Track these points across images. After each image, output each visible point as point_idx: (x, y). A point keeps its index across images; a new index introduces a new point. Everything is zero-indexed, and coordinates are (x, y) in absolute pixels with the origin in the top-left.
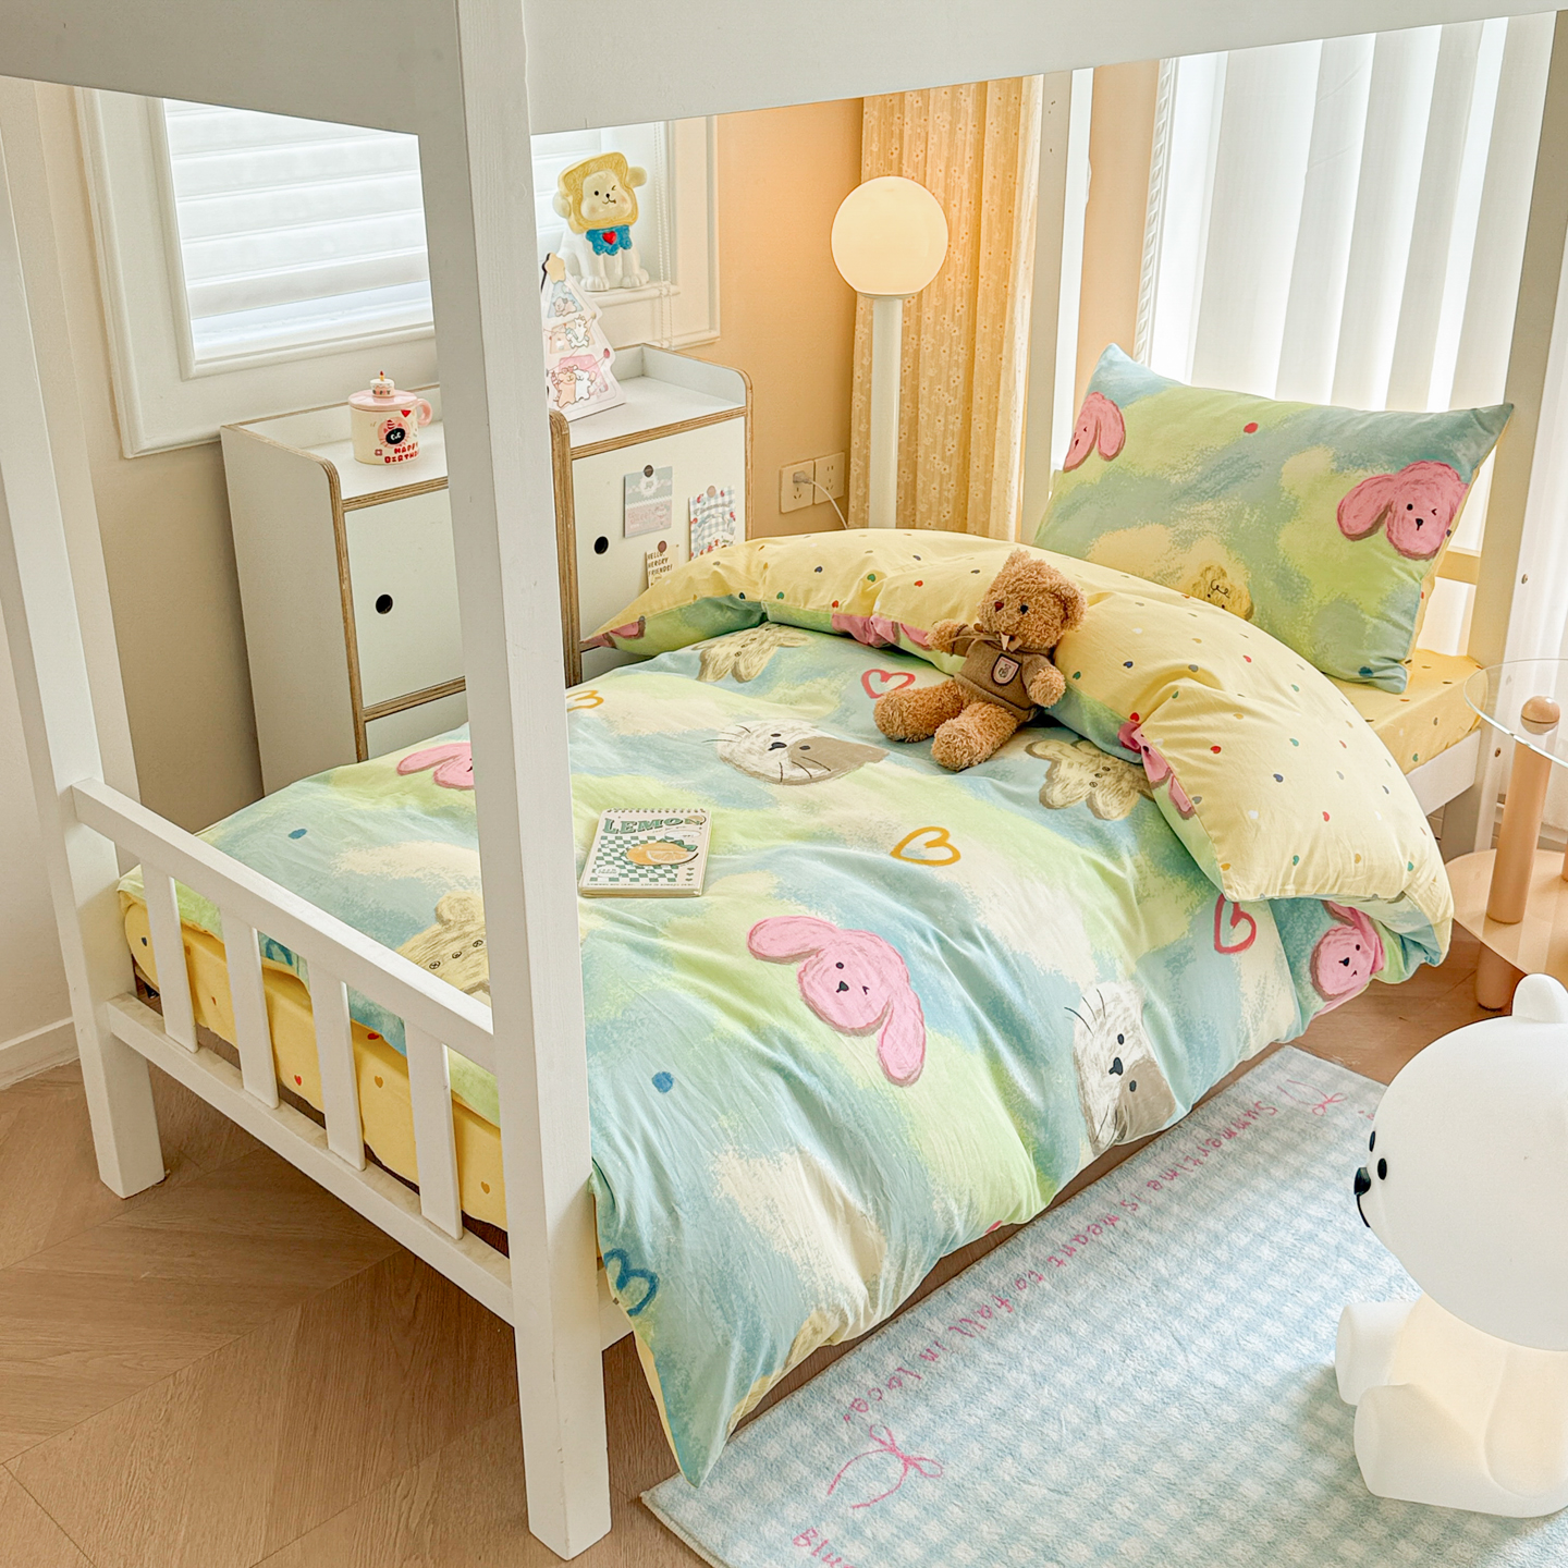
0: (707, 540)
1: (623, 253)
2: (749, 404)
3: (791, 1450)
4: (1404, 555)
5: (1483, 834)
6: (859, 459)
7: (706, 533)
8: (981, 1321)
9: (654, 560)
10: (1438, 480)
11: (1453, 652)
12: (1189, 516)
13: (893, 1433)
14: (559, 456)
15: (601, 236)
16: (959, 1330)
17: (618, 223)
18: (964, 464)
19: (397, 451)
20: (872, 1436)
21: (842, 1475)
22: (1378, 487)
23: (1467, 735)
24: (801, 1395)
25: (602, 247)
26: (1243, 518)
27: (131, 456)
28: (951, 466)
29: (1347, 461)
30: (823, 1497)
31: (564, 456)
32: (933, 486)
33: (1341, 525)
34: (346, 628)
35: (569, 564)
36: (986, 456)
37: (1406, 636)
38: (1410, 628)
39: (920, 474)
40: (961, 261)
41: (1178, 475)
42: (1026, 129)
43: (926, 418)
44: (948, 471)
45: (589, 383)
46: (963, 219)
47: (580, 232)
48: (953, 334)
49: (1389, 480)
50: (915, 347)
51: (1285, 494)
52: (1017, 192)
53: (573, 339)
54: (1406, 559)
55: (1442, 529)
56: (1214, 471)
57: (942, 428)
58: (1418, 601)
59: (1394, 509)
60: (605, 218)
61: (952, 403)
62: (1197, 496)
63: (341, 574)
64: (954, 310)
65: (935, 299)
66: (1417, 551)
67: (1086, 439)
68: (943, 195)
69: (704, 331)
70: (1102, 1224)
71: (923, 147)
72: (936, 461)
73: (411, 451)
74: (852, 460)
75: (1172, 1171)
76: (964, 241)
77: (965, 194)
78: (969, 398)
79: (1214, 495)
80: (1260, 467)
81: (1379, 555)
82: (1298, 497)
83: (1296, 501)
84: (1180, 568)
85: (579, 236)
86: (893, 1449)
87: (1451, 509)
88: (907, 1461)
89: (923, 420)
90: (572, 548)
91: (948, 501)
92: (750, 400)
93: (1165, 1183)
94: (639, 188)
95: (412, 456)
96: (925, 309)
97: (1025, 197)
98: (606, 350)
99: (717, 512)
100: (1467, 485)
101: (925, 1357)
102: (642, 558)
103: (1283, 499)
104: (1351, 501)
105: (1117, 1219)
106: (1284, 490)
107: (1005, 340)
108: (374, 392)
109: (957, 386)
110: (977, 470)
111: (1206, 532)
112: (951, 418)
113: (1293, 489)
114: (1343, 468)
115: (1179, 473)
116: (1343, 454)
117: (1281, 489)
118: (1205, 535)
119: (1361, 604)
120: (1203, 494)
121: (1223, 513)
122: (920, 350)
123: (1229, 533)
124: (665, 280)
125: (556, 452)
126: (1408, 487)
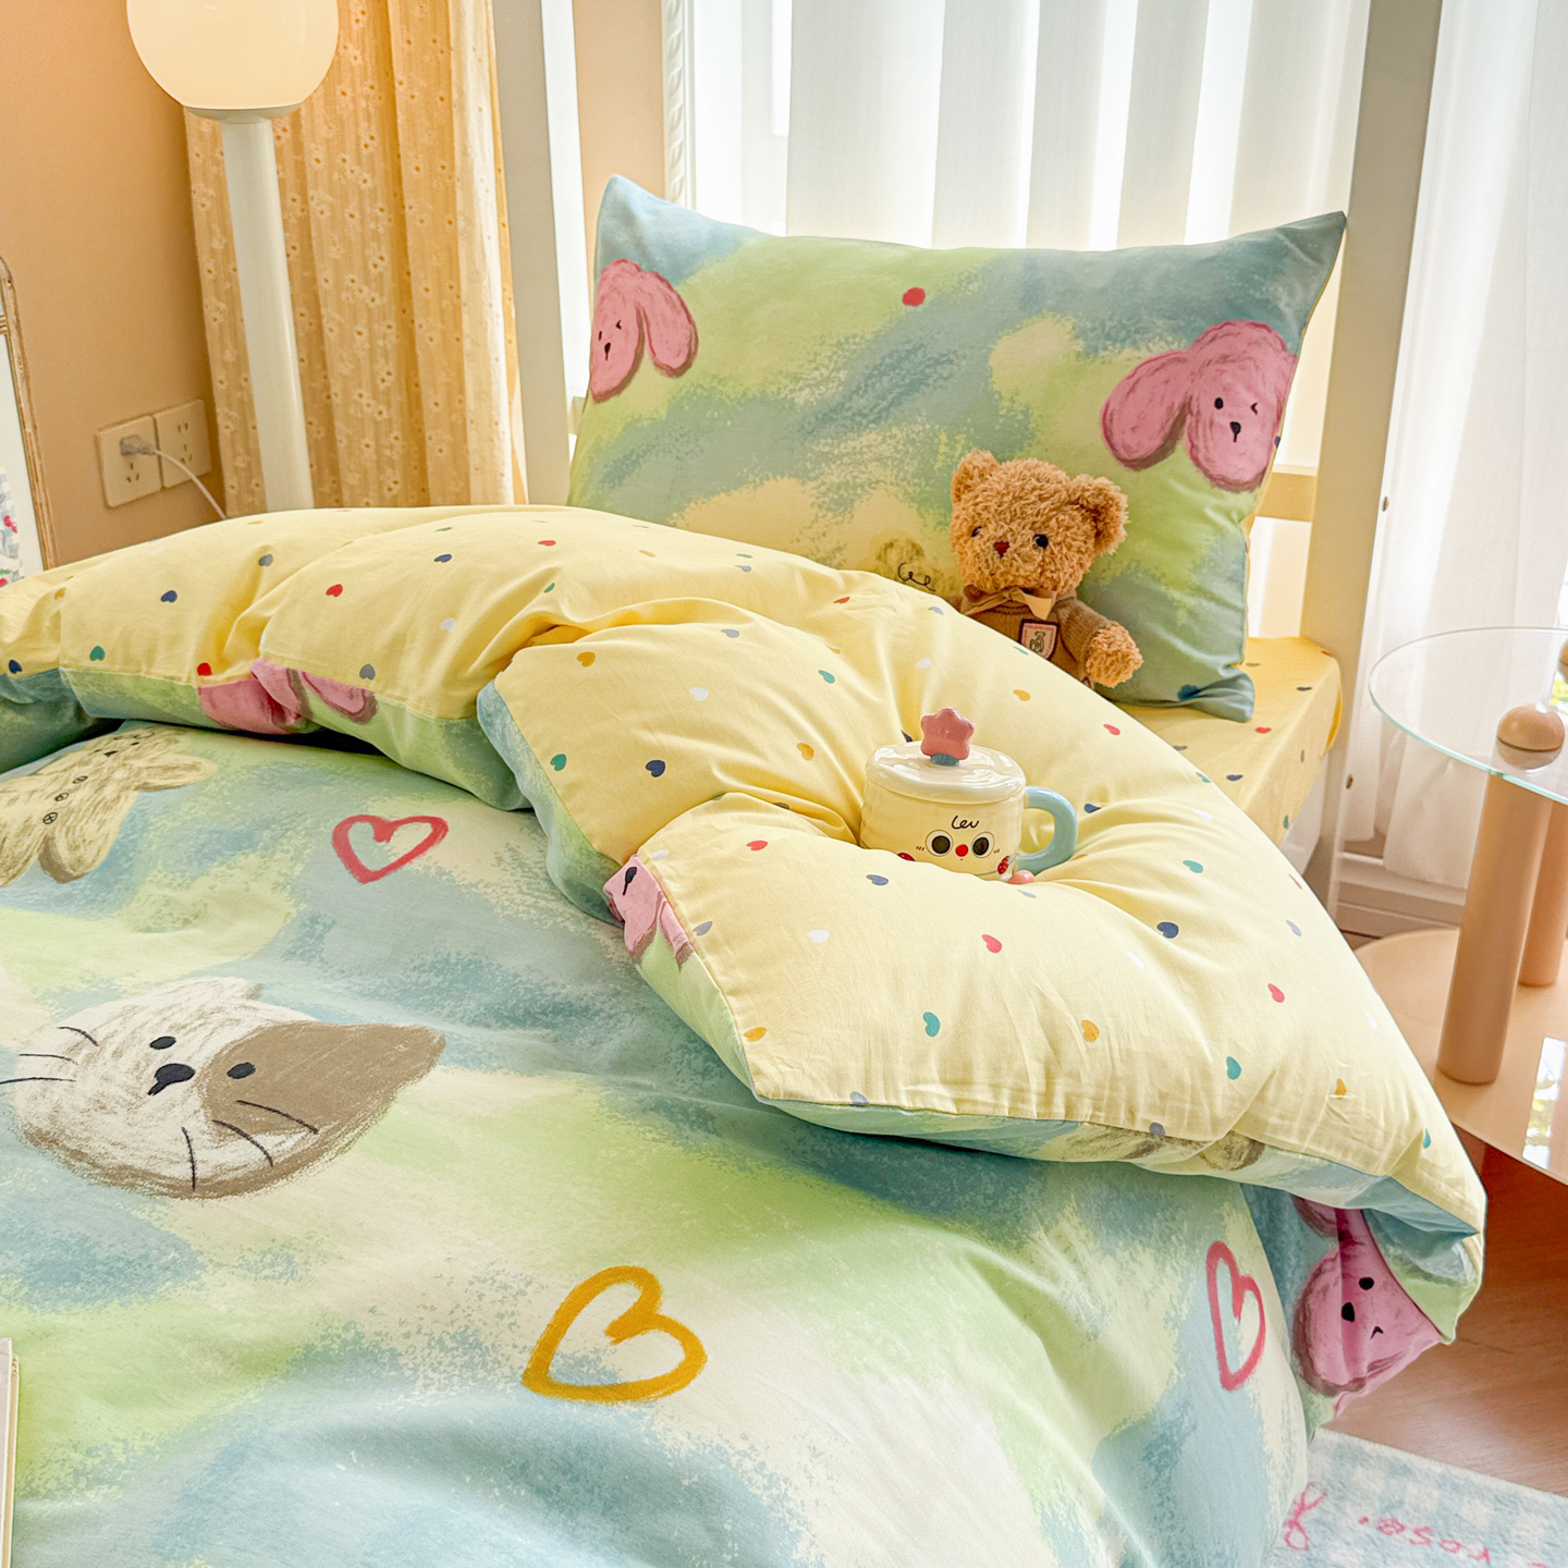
4: (1220, 486)
6: (230, 407)
10: (1256, 353)
12: (841, 457)
18: (411, 402)
22: (1162, 375)
26: (937, 452)
28: (389, 406)
29: (1101, 336)
32: (366, 441)
33: (1112, 447)
36: (450, 384)
37: (1236, 617)
38: (1239, 604)
39: (338, 424)
40: (359, 61)
41: (807, 391)
43: (336, 329)
44: (385, 415)
50: (299, 214)
51: (1006, 404)
54: (1224, 492)
55: (1267, 438)
56: (870, 376)
57: (367, 346)
58: (1243, 558)
59: (1195, 410)
61: (378, 302)
62: (848, 422)
64: (358, 145)
65: (325, 127)
66: (1237, 477)
67: (624, 345)
72: (364, 401)
74: (218, 410)
76: (361, 25)
78: (404, 292)
79: (880, 418)
80: (951, 362)
81: (1181, 488)
82: (1028, 407)
83: (1026, 413)
84: (839, 549)
87: (1279, 401)
89: (331, 336)
91: (392, 463)
96: (309, 145)
100: (1293, 357)
103: (1003, 412)
104: (1122, 404)
106: (1001, 398)
109: (380, 274)
110: (435, 409)
111: (874, 483)
112: (379, 328)
113: (1017, 394)
114: (1096, 351)
115: (809, 385)
116: (1089, 326)
117: (996, 396)
118: (874, 489)
119: (1164, 575)
120: (858, 419)
121: (900, 447)
122: (307, 219)
123: (916, 481)
126: (1212, 368)
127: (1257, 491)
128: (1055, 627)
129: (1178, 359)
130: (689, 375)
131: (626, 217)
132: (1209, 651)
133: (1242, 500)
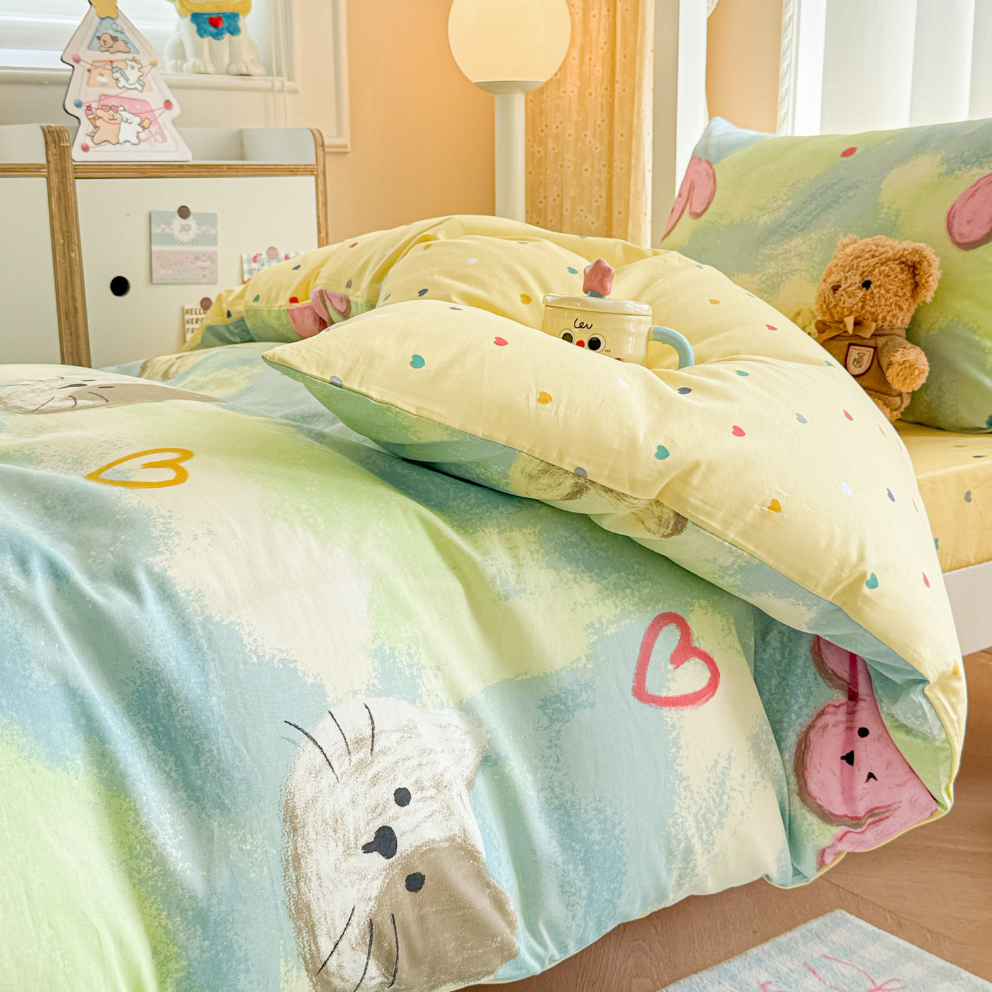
1: (230, 40)
2: (321, 162)
9: (195, 317)
12: (777, 256)
14: (56, 171)
15: (207, 21)
25: (207, 31)
29: (960, 161)
31: (60, 171)
33: (951, 234)
41: (767, 216)
47: (184, 15)
51: (885, 210)
53: (121, 79)
56: (806, 201)
60: (212, 3)
62: (786, 233)
69: (331, 137)
79: (805, 228)
80: (857, 187)
82: (899, 211)
83: (897, 216)
85: (185, 19)
92: (320, 158)
98: (168, 102)
103: (882, 216)
104: (963, 207)
106: (883, 207)
111: (794, 271)
113: (894, 203)
114: (953, 171)
115: (769, 212)
117: (880, 206)
118: (794, 275)
119: (979, 328)
120: (792, 229)
121: (814, 245)
123: (819, 267)
124: (279, 74)
125: (52, 165)
128: (872, 350)
130: (705, 216)
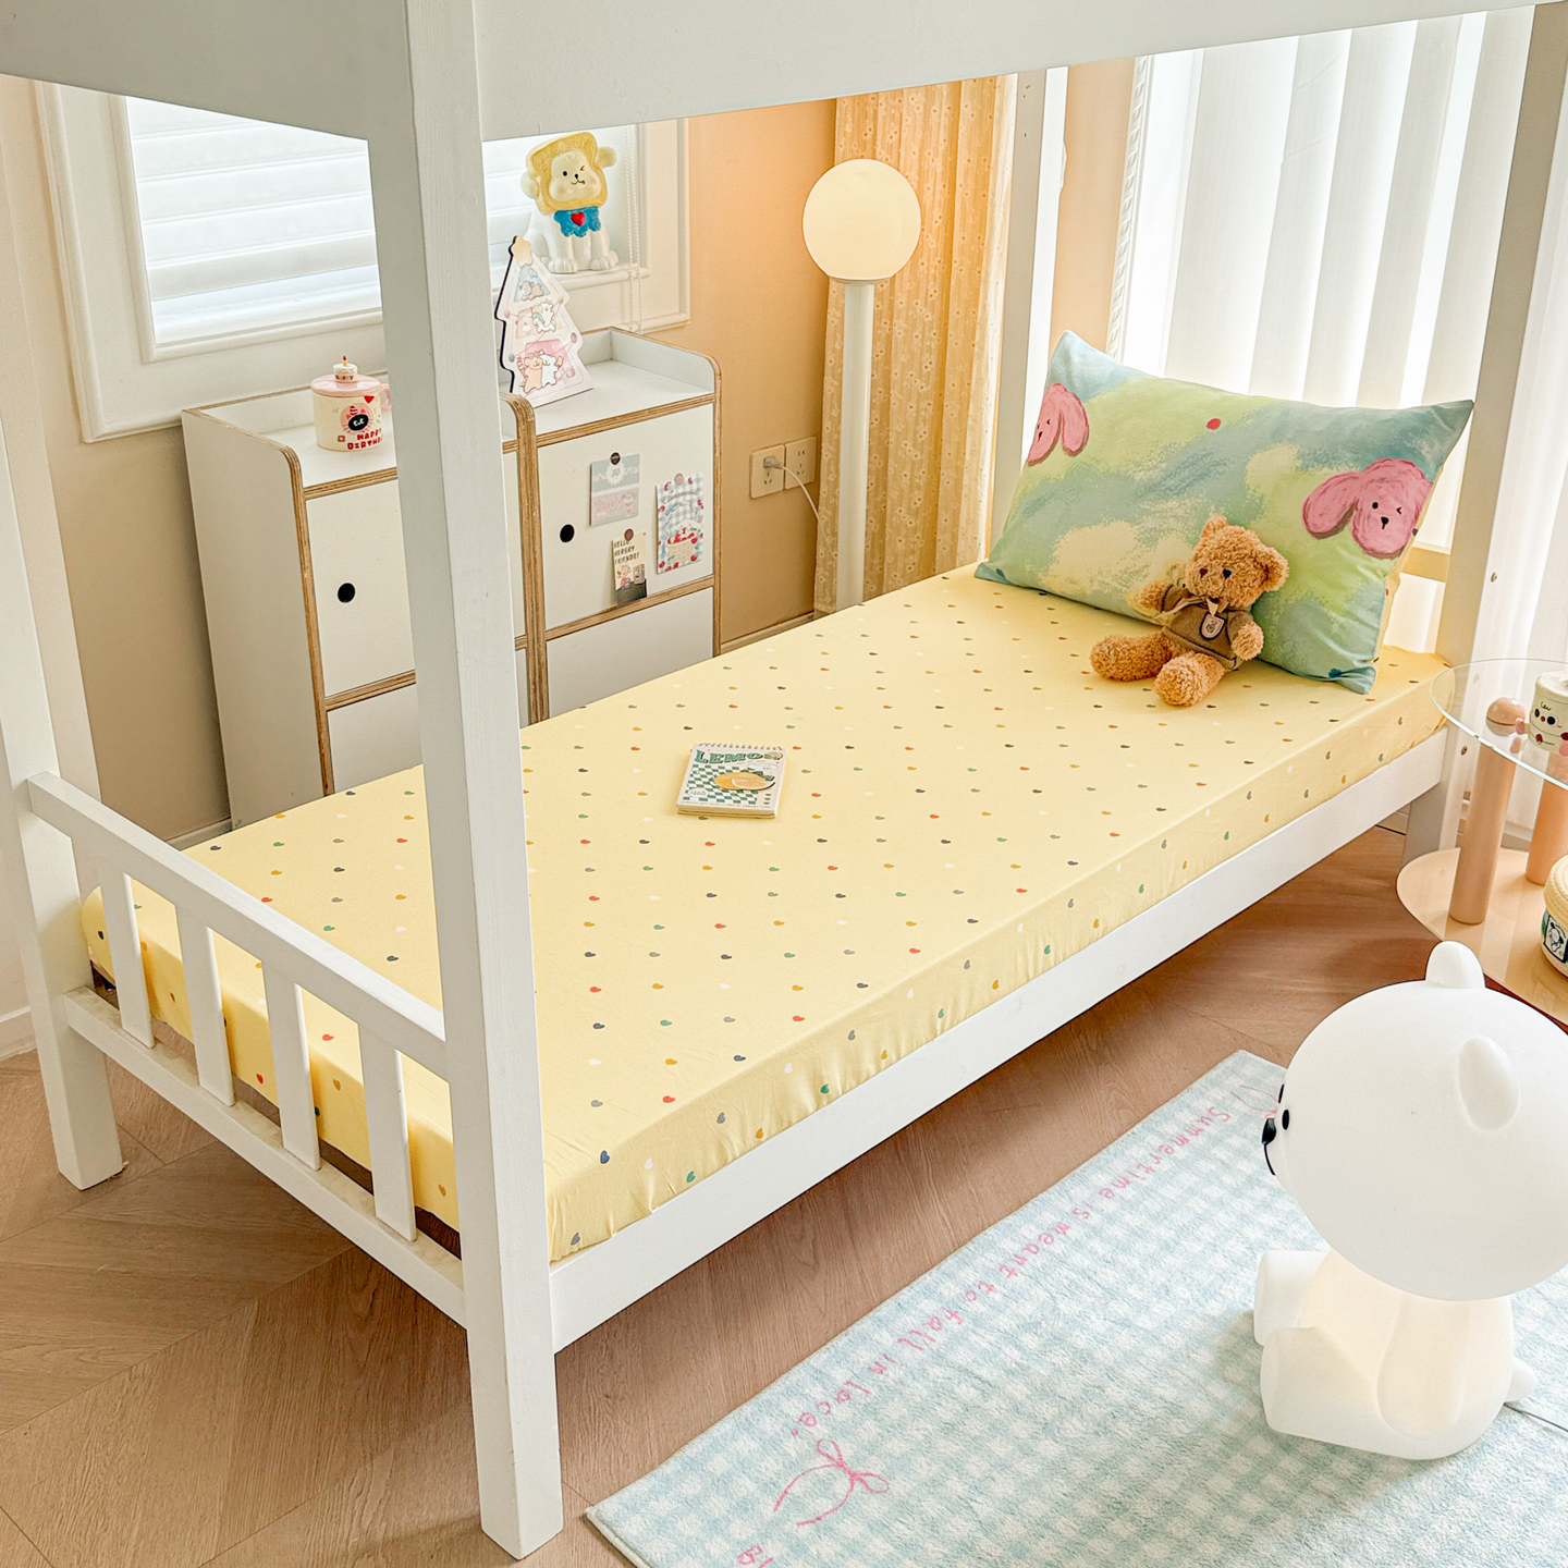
0: (674, 528)
1: (593, 235)
2: (718, 391)
3: (738, 1466)
4: (1370, 554)
5: (1449, 832)
6: (830, 444)
7: (674, 521)
8: (931, 1333)
9: (621, 548)
10: (1404, 478)
11: (1421, 649)
12: (1154, 513)
13: (841, 1447)
14: (525, 444)
15: (570, 217)
16: (908, 1342)
17: (587, 204)
18: (936, 449)
19: (360, 437)
20: (819, 1451)
21: (789, 1491)
22: (1343, 485)
23: (1432, 734)
24: (749, 1409)
25: (571, 229)
27: (91, 441)
28: (922, 452)
29: (1313, 458)
30: (769, 1514)
31: (527, 444)
32: (904, 472)
33: (1307, 524)
34: (308, 617)
35: (535, 553)
36: (958, 443)
37: (1374, 635)
38: (1376, 626)
39: (891, 461)
40: (934, 245)
41: (1143, 472)
42: (1001, 113)
43: (898, 404)
44: (919, 457)
45: (556, 369)
46: (936, 203)
47: (548, 213)
48: (926, 320)
49: (1355, 478)
50: (887, 331)
51: (1251, 492)
52: (991, 176)
53: (540, 324)
55: (1407, 527)
56: (1179, 468)
57: (914, 415)
58: (1383, 599)
59: (1359, 508)
60: (574, 199)
61: (924, 389)
62: (1162, 493)
63: (302, 563)
64: (927, 294)
65: (908, 284)
66: (1382, 550)
67: (1049, 434)
68: (917, 177)
69: (675, 314)
70: (1054, 1234)
71: (897, 129)
72: (908, 448)
73: (375, 437)
74: (823, 445)
75: (1124, 1179)
76: (938, 224)
77: (939, 177)
78: (941, 385)
79: (1179, 493)
80: (1225, 464)
81: (1344, 552)
82: (1263, 496)
83: (1261, 499)
84: (1147, 566)
85: (547, 217)
86: (840, 1465)
87: (1416, 507)
88: (854, 1476)
89: (895, 406)
90: (537, 536)
91: (919, 488)
92: (718, 386)
93: (1117, 1191)
94: (608, 168)
95: (375, 442)
96: (898, 293)
97: (999, 182)
98: (574, 334)
99: (684, 500)
100: (1431, 483)
101: (874, 1370)
102: (609, 544)
103: (1249, 497)
104: (1317, 500)
105: (1068, 1228)
106: (1249, 488)
107: (978, 326)
108: (337, 377)
109: (928, 372)
110: (948, 457)
111: (1170, 530)
112: (923, 405)
113: (1258, 487)
114: (1308, 467)
115: (1144, 470)
116: (1307, 452)
117: (1247, 487)
118: (1170, 533)
119: (1327, 602)
121: (1188, 511)
122: (891, 335)
124: (634, 262)
125: (521, 440)
126: (1373, 484)
127: (1396, 559)
128: (1223, 621)
129: (1354, 477)
130: (1079, 456)
131: (1067, 359)
132: (1352, 652)
133: (1386, 563)
